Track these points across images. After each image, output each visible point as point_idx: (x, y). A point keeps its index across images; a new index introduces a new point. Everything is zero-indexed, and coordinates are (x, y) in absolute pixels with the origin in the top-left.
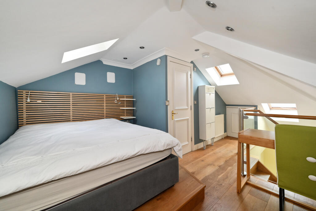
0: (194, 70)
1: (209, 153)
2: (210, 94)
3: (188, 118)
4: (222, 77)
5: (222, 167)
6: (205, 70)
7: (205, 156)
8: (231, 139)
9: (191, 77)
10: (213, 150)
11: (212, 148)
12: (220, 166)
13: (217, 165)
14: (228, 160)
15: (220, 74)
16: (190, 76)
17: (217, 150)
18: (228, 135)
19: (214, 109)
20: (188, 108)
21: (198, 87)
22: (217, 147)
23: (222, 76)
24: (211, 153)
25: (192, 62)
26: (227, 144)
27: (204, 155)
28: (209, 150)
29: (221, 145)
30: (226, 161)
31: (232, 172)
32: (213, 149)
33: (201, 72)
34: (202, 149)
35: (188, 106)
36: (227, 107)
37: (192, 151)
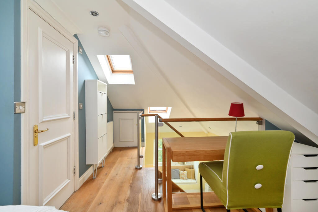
0: (79, 51)
1: (103, 183)
2: (102, 93)
3: (69, 134)
4: (113, 74)
5: (131, 200)
6: (97, 57)
7: (101, 191)
8: (120, 151)
9: (74, 62)
10: (106, 174)
11: (104, 171)
12: (128, 200)
13: (125, 200)
14: (132, 184)
15: (112, 69)
16: (74, 59)
17: (113, 172)
18: (115, 146)
19: (106, 116)
20: (69, 116)
21: (85, 81)
22: (111, 167)
23: (113, 71)
24: (107, 180)
25: (75, 36)
26: (119, 159)
27: (99, 189)
28: (101, 176)
29: (114, 163)
30: (131, 186)
31: (146, 202)
32: (106, 172)
33: (88, 58)
34: (91, 180)
35: (68, 112)
36: (114, 111)
37: (74, 192)
